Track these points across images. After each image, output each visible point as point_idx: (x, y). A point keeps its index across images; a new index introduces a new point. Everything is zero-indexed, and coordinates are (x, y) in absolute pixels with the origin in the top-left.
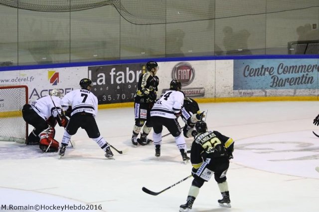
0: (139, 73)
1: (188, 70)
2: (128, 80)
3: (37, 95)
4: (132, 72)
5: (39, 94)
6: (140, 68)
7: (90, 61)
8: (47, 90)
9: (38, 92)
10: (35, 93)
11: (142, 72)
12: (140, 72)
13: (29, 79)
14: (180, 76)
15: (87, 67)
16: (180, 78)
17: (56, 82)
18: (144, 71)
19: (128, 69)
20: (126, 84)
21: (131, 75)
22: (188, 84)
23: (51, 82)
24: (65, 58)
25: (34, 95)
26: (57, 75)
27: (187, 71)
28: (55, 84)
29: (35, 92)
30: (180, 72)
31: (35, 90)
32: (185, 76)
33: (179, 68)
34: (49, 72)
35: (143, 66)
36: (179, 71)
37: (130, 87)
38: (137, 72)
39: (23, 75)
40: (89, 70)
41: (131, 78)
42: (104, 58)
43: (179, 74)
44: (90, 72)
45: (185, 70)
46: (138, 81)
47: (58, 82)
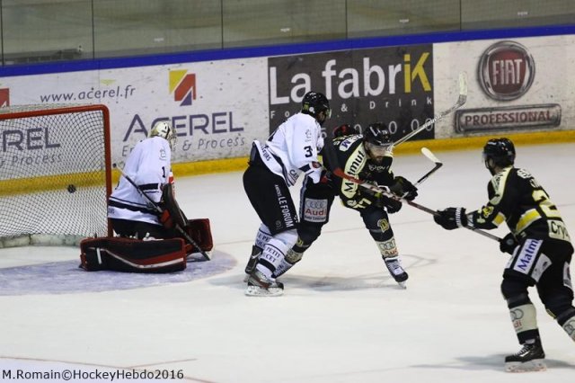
0: (394, 71)
1: (519, 61)
2: (368, 90)
3: (143, 130)
4: (378, 69)
5: (148, 127)
6: (398, 59)
7: (271, 43)
8: (167, 119)
9: (144, 124)
10: (137, 124)
11: (403, 68)
12: (399, 68)
13: (122, 91)
14: (498, 76)
15: (265, 59)
16: (499, 81)
17: (189, 97)
18: (408, 67)
19: (366, 61)
20: (364, 100)
21: (374, 76)
22: (518, 96)
23: (178, 97)
24: (209, 37)
25: (136, 131)
26: (190, 80)
27: (515, 64)
28: (188, 102)
29: (137, 122)
30: (498, 65)
31: (137, 117)
32: (510, 75)
33: (495, 56)
34: (172, 73)
35: (404, 53)
36: (495, 63)
37: (372, 105)
38: (391, 67)
39: (108, 82)
40: (270, 66)
41: (374, 85)
42: (308, 36)
43: (495, 72)
44: (273, 70)
45: (511, 62)
46: (392, 90)
47: (195, 98)
